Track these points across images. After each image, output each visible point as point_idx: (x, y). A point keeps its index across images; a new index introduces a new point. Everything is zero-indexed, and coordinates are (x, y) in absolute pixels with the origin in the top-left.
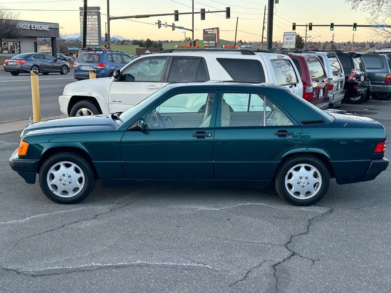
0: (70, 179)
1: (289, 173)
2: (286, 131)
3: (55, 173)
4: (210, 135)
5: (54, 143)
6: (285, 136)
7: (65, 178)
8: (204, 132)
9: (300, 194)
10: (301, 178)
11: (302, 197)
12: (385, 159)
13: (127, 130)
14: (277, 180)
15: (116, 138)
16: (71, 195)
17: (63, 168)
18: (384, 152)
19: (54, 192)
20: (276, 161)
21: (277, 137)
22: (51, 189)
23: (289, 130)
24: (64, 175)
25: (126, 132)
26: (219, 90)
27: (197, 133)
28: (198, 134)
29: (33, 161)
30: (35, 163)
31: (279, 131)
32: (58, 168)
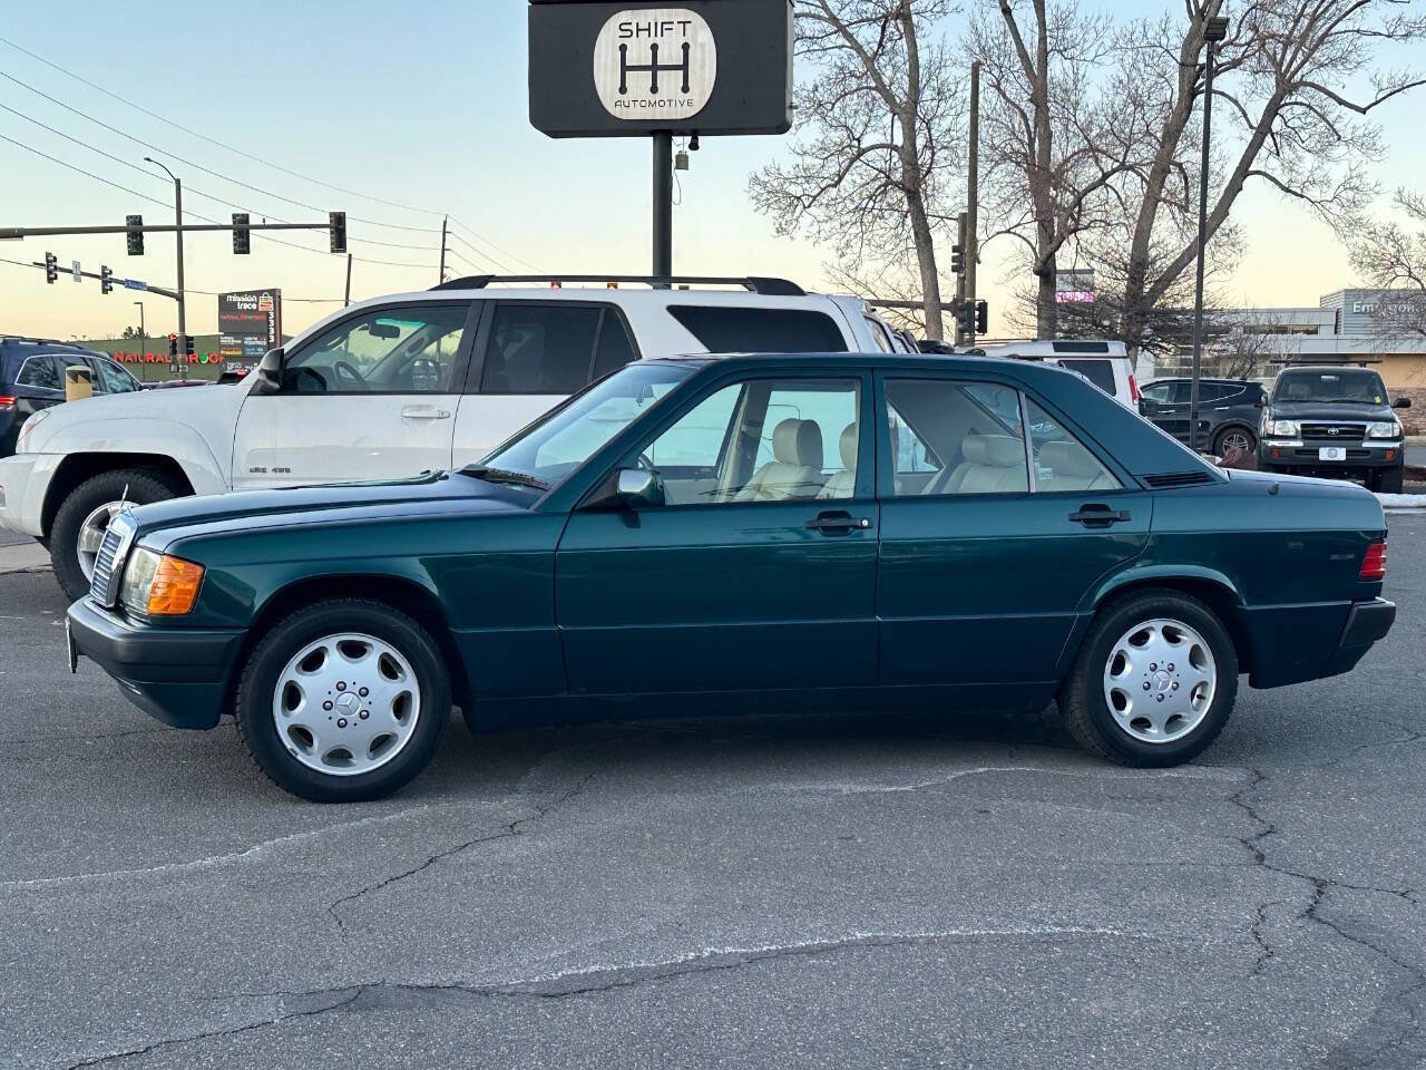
0: (362, 704)
1: (1114, 652)
2: (1104, 508)
3: (305, 681)
4: (865, 523)
5: (302, 564)
6: (1105, 522)
7: (347, 698)
8: (844, 515)
9: (1149, 726)
10: (1154, 668)
11: (1155, 735)
12: (1384, 601)
13: (573, 510)
14: (1079, 678)
15: (540, 540)
16: (363, 765)
17: (334, 661)
18: (1381, 578)
19: (299, 758)
20: (1079, 610)
21: (1079, 529)
22: (289, 743)
23: (1116, 506)
24: (341, 687)
25: (575, 518)
26: (872, 369)
27: (822, 516)
28: (826, 522)
29: (222, 637)
30: (229, 643)
31: (1085, 508)
32: (314, 662)
